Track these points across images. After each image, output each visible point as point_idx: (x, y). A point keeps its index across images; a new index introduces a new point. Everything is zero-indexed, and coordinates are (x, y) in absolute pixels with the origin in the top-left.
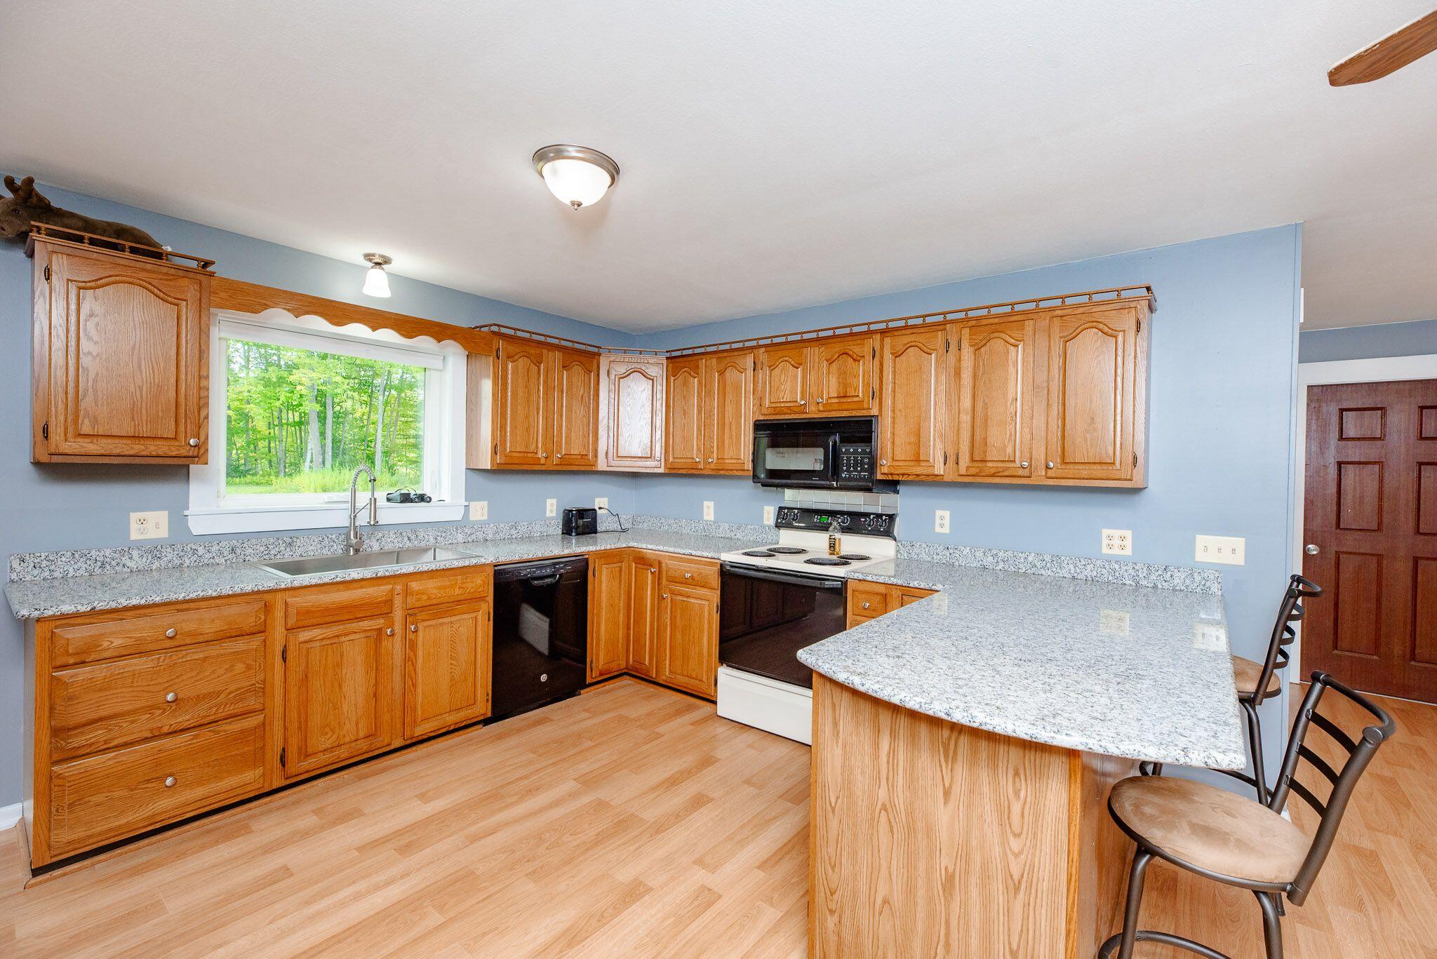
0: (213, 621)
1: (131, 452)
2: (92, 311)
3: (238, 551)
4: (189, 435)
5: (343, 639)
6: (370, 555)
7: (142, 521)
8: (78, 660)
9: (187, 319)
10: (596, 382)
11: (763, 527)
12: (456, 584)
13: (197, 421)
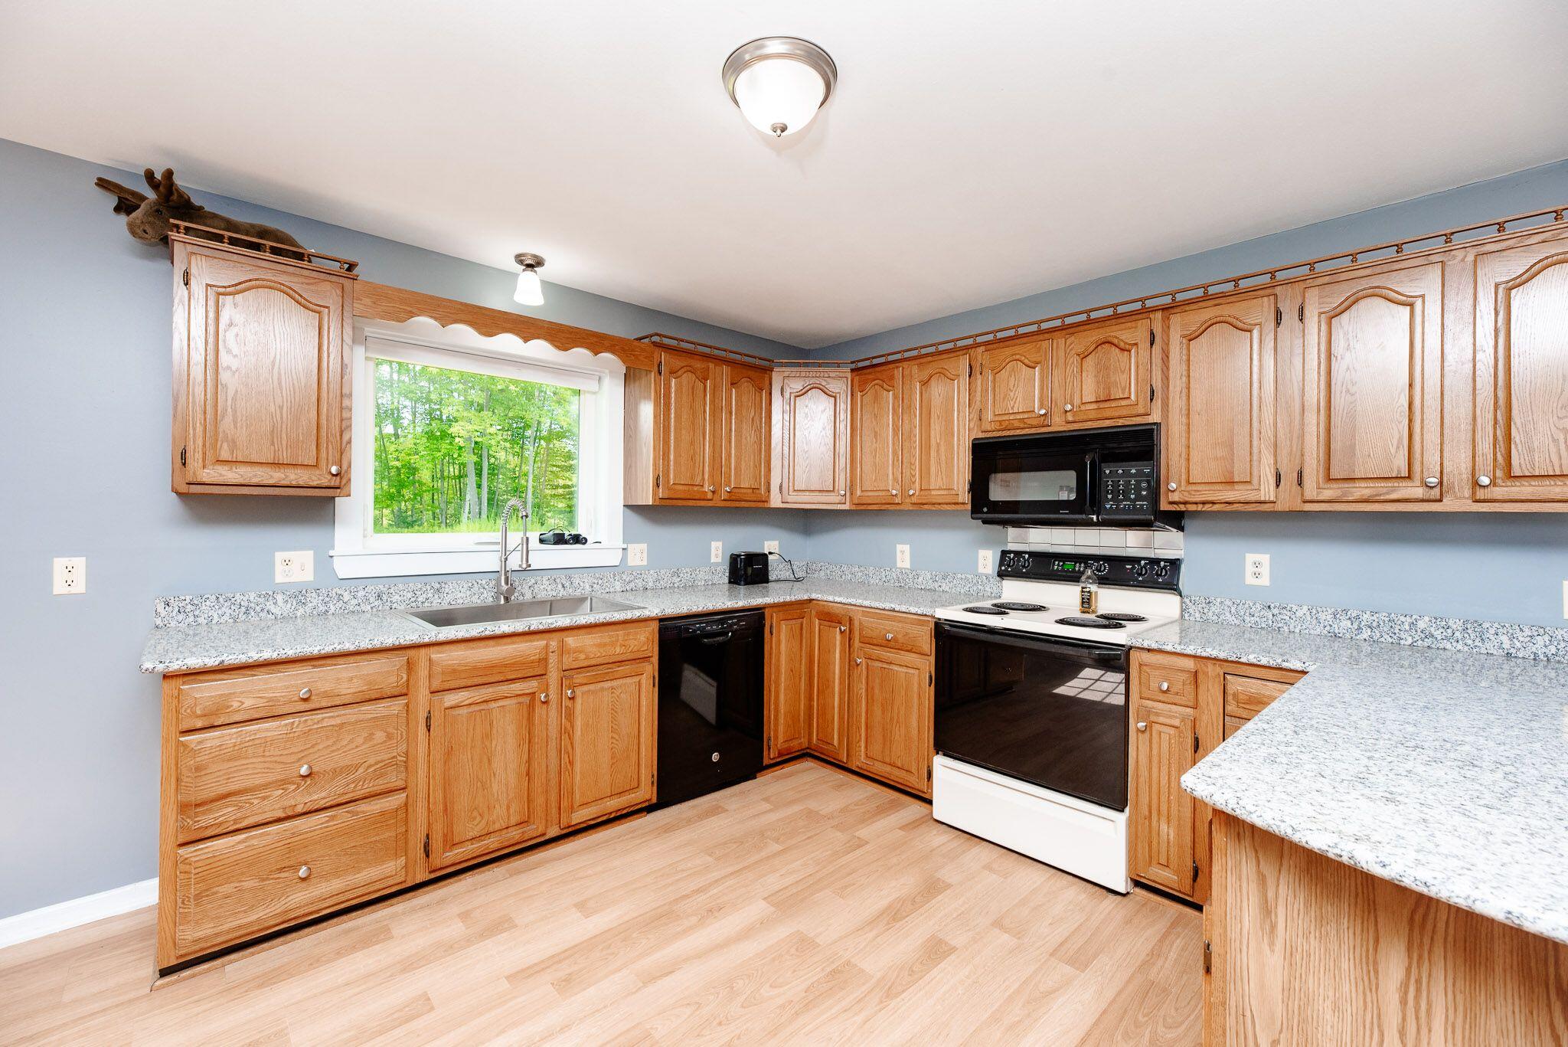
0: (351, 679)
1: (271, 482)
2: (231, 320)
3: (385, 597)
4: (331, 462)
5: (493, 705)
6: (522, 604)
7: (287, 562)
8: (207, 724)
9: (329, 328)
10: (768, 402)
11: (979, 576)
12: (617, 641)
13: (339, 445)
